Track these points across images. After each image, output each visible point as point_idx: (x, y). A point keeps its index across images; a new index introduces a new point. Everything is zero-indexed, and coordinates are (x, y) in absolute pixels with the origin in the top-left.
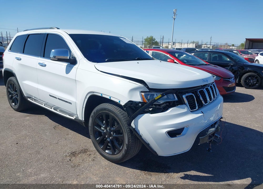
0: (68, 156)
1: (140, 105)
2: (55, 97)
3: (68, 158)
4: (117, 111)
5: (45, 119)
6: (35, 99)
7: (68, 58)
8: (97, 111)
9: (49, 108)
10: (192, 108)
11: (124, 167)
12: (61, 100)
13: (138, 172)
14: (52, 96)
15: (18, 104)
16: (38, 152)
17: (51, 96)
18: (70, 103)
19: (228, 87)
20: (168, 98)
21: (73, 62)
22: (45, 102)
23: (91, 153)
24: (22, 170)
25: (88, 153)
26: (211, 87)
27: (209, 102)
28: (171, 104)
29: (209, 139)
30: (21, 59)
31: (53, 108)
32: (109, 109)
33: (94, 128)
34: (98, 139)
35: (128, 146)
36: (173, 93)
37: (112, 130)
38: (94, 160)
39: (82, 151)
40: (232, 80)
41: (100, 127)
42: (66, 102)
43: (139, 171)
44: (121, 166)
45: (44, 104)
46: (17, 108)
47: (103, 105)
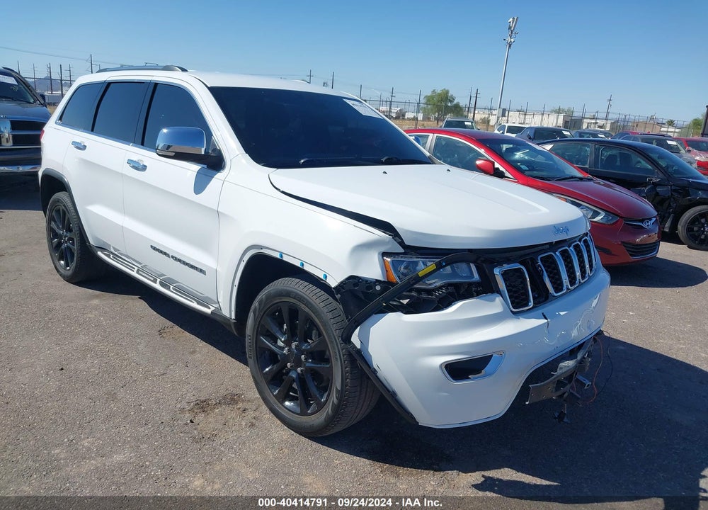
0: (189, 410)
1: (378, 288)
2: (165, 254)
3: (187, 415)
4: (318, 301)
5: (138, 306)
6: (116, 253)
7: (203, 153)
8: (269, 297)
9: (149, 279)
10: (518, 304)
11: (330, 449)
12: (180, 260)
13: (363, 463)
14: (158, 250)
15: (74, 264)
16: (112, 396)
17: (154, 249)
18: (201, 271)
19: (637, 245)
20: (454, 274)
21: (213, 162)
22: (140, 264)
23: (248, 405)
24: (66, 440)
25: (240, 405)
26: (577, 247)
27: (568, 289)
28: (462, 291)
29: (556, 391)
30: (85, 147)
31: (159, 280)
32: (297, 294)
33: (257, 341)
34: (267, 369)
35: (341, 395)
36: (468, 262)
37: (304, 350)
38: (253, 425)
39: (224, 398)
40: (648, 225)
41: (274, 339)
42: (192, 267)
43: (368, 462)
44: (321, 446)
45: (136, 268)
46: (70, 272)
47: (283, 282)
